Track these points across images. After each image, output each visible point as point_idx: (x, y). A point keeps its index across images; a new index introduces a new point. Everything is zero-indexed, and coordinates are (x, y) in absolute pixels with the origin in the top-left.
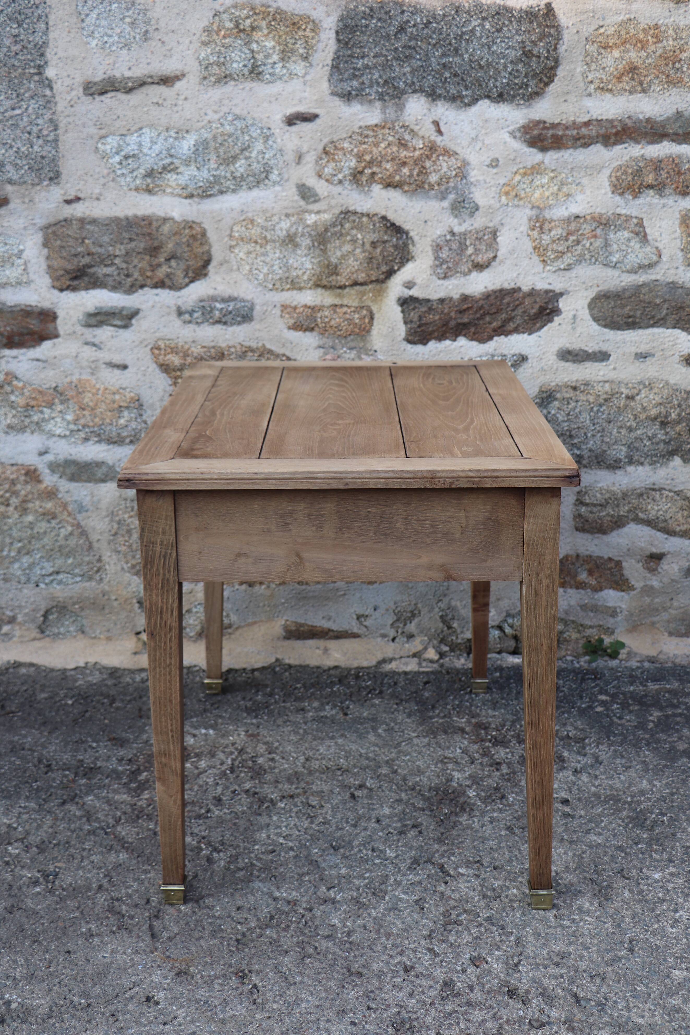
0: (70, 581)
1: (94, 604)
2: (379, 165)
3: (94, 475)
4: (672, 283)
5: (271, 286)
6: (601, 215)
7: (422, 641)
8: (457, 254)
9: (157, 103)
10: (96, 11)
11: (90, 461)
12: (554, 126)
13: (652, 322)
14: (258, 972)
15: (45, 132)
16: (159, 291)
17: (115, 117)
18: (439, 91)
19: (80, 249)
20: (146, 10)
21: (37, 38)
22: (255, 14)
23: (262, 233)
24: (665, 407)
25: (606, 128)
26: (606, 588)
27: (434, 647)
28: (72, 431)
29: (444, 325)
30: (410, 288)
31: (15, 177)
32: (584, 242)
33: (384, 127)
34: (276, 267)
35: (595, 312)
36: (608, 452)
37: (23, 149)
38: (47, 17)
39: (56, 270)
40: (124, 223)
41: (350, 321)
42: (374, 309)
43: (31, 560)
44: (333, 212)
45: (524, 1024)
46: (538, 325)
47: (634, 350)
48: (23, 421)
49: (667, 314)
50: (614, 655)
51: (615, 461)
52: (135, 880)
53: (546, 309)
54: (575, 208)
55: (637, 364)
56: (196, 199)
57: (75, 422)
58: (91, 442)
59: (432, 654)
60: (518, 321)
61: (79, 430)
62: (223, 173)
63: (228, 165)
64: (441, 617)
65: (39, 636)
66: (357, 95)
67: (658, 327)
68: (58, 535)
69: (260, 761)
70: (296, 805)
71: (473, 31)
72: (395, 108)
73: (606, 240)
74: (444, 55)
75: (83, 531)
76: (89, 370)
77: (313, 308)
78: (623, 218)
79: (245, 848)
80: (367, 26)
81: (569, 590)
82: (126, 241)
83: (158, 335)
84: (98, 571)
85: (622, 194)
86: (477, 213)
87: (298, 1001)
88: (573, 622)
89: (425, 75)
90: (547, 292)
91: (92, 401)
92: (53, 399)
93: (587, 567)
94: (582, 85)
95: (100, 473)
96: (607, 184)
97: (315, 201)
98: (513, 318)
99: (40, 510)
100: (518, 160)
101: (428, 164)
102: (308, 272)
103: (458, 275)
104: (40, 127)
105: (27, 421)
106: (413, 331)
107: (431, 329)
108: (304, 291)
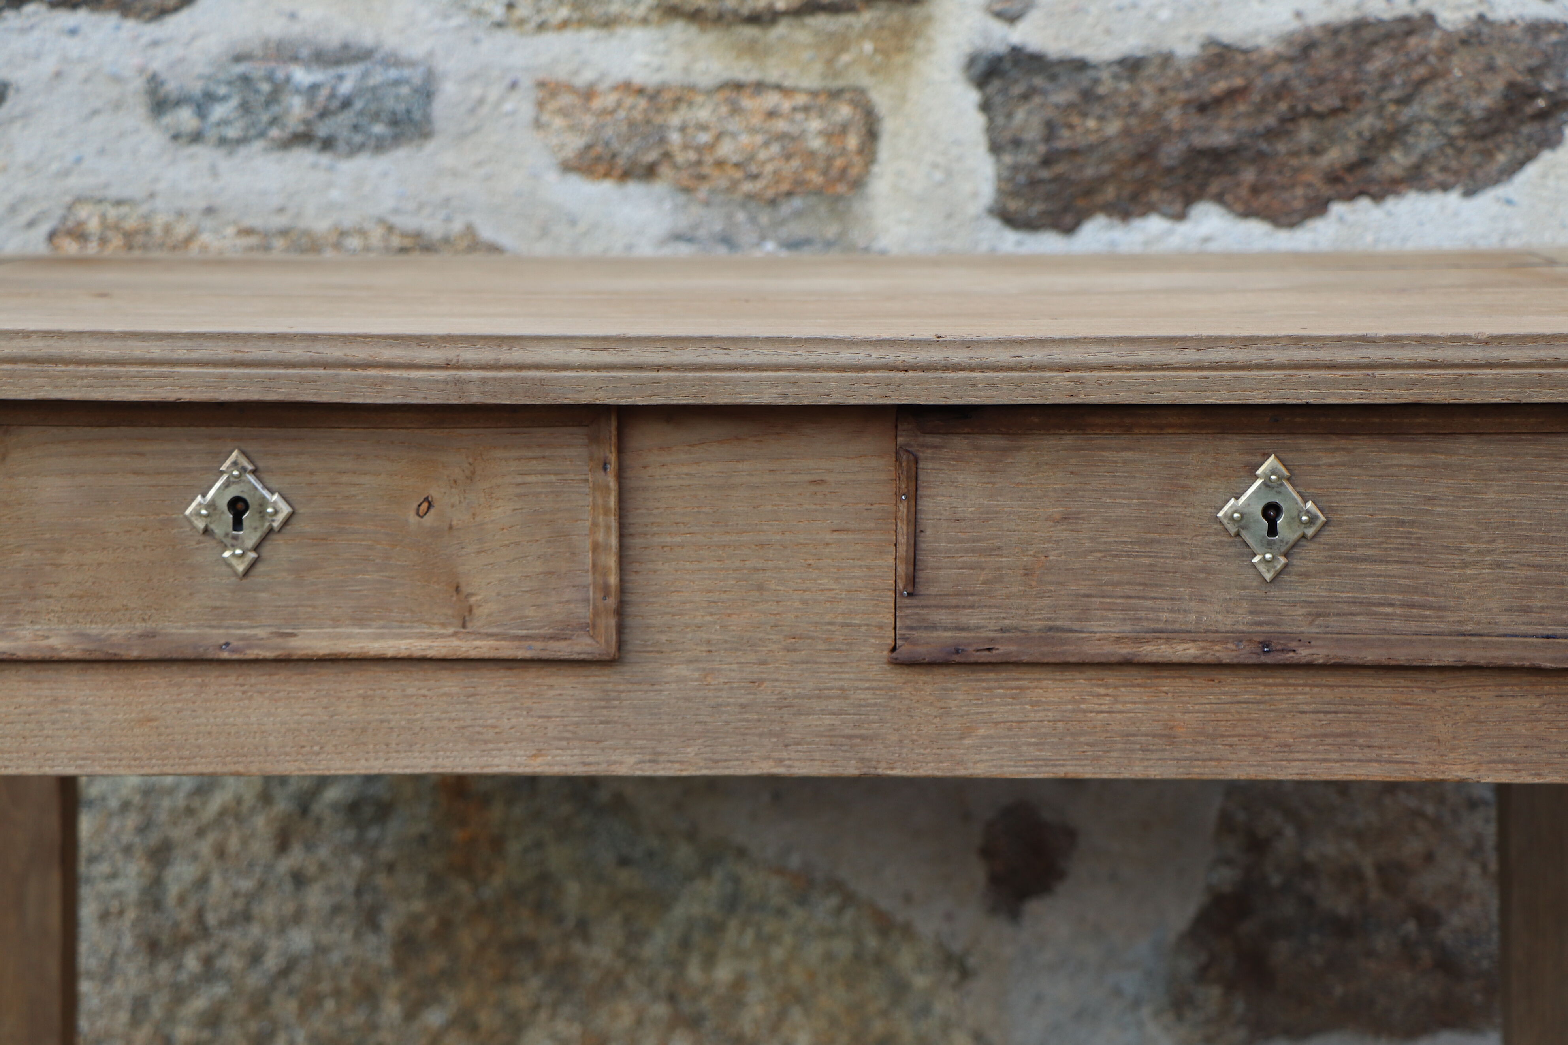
5: (498, 12)
16: (81, 16)
29: (1141, 157)
30: (1011, 18)
41: (790, 144)
42: (880, 98)
46: (1502, 158)
53: (1532, 96)
60: (1424, 140)
77: (653, 95)
83: (75, 183)
90: (1537, 28)
98: (1405, 129)
106: (1022, 178)
107: (1089, 172)
108: (621, 31)
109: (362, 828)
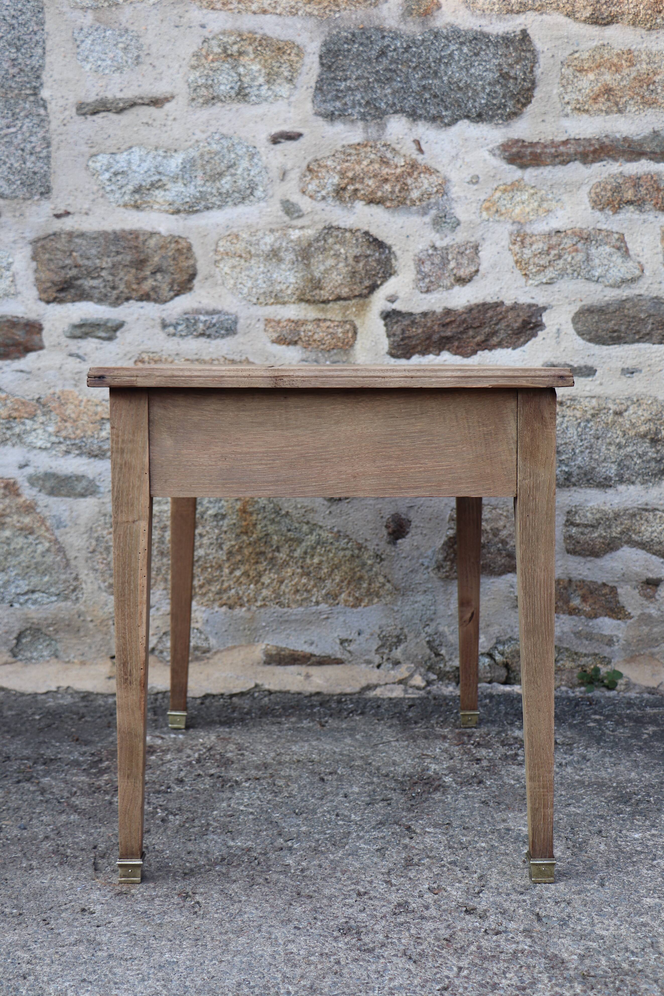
0: (46, 601)
1: (68, 625)
2: (362, 181)
3: (73, 489)
4: (656, 298)
5: (255, 300)
6: (582, 230)
7: (408, 668)
8: (440, 269)
9: (147, 123)
10: (91, 38)
11: (70, 474)
12: (532, 145)
13: (637, 337)
14: (202, 894)
15: (38, 149)
16: (144, 304)
17: (106, 136)
18: (419, 112)
19: (67, 262)
20: (138, 36)
21: (34, 62)
22: (242, 40)
23: (246, 248)
24: (655, 424)
25: (584, 147)
26: (601, 615)
27: (421, 675)
28: (53, 443)
29: (427, 339)
30: (392, 302)
31: (7, 192)
32: (566, 256)
33: (366, 146)
34: (260, 281)
35: (579, 326)
36: (597, 470)
37: (16, 165)
38: (44, 42)
39: (44, 282)
40: (112, 237)
41: (333, 335)
42: (358, 323)
43: (6, 578)
44: (316, 227)
45: (479, 931)
46: (522, 340)
47: (620, 365)
48: (4, 433)
49: (652, 329)
50: (611, 686)
51: (605, 479)
52: (83, 833)
53: (530, 323)
54: (555, 224)
55: (624, 379)
56: (182, 215)
57: (57, 433)
58: (72, 455)
59: (418, 680)
60: (502, 335)
61: (60, 443)
62: (209, 190)
63: (214, 181)
64: (428, 642)
65: (11, 659)
66: (340, 115)
67: (644, 342)
68: (35, 552)
69: (229, 755)
70: (261, 785)
71: (451, 55)
72: (376, 128)
73: (588, 255)
74: (424, 77)
75: (61, 547)
76: (73, 382)
77: (296, 322)
78: (604, 233)
79: (202, 813)
80: (349, 50)
81: (562, 616)
82: (113, 254)
83: (142, 347)
84: (74, 590)
85: (602, 210)
86: (458, 228)
87: (240, 913)
88: (567, 649)
89: (406, 96)
90: (530, 306)
91: (74, 412)
92: (36, 410)
93: (580, 592)
94: (559, 105)
95: (80, 487)
96: (586, 200)
97: (299, 217)
98: (497, 332)
99: (18, 525)
100: (498, 177)
101: (409, 181)
102: (292, 286)
103: (441, 289)
104: (33, 145)
105: (9, 433)
106: (396, 344)
107: (414, 343)
108: (287, 305)
109: (217, 521)
